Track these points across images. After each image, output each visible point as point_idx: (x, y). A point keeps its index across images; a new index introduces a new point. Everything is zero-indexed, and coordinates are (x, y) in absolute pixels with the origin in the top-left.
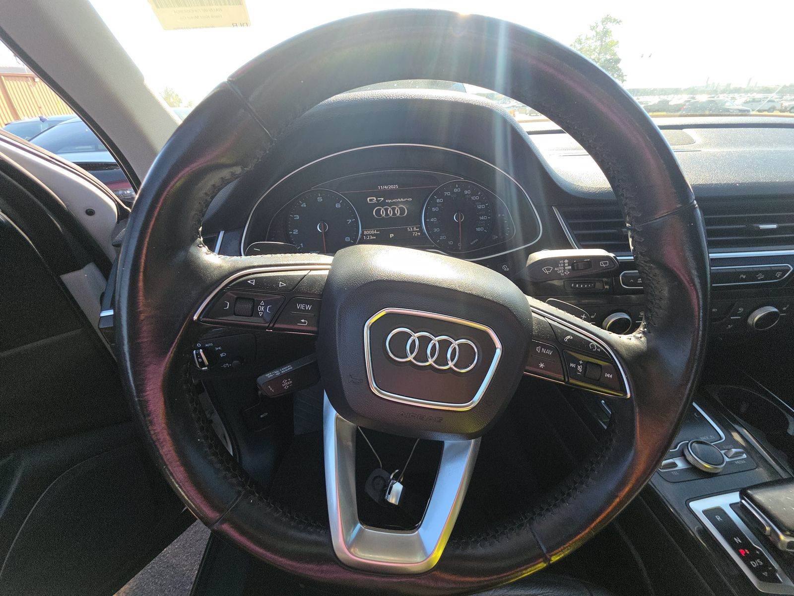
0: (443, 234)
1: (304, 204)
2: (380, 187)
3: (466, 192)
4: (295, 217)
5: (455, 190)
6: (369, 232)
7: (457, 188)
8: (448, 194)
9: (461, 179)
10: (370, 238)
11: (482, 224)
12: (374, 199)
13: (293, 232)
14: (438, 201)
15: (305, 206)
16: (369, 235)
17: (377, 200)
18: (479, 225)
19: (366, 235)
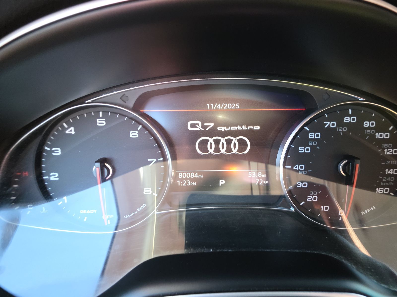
0: (312, 193)
1: (72, 128)
2: (210, 106)
3: (367, 124)
4: (53, 151)
5: (347, 120)
6: (186, 175)
7: (350, 116)
8: (330, 124)
9: (358, 100)
10: (187, 184)
11: (388, 182)
12: (198, 124)
13: (50, 176)
14: (311, 136)
15: (73, 133)
16: (186, 179)
17: (203, 126)
18: (382, 184)
19: (182, 180)
